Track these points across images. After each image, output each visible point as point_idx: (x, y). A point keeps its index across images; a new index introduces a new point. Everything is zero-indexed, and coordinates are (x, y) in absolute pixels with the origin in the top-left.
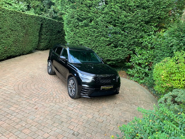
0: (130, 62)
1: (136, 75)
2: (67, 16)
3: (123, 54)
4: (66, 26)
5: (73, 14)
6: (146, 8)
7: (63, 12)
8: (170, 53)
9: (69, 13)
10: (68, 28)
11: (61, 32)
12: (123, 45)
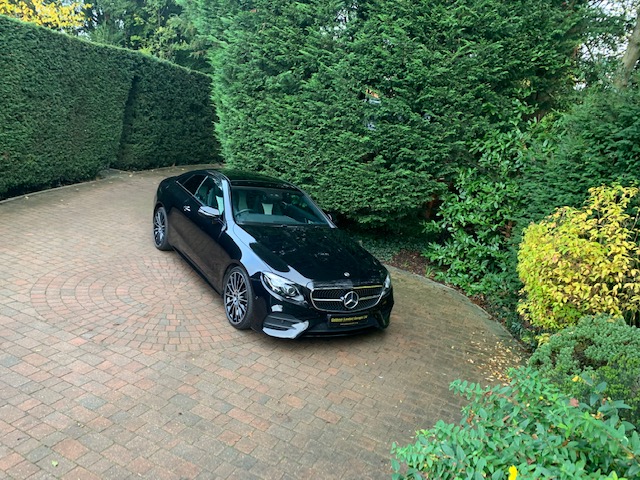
0: (438, 219)
1: (457, 264)
2: (226, 53)
3: (414, 191)
4: (220, 89)
5: (244, 47)
6: (497, 36)
7: (210, 37)
8: (574, 193)
9: (230, 45)
10: (225, 96)
11: (201, 108)
12: (414, 161)
